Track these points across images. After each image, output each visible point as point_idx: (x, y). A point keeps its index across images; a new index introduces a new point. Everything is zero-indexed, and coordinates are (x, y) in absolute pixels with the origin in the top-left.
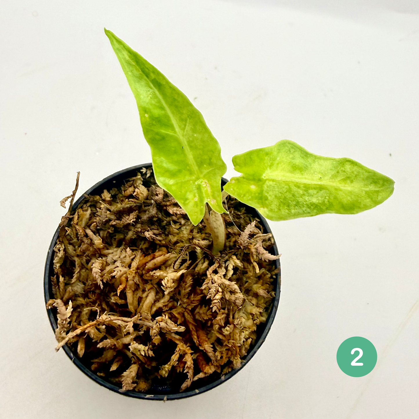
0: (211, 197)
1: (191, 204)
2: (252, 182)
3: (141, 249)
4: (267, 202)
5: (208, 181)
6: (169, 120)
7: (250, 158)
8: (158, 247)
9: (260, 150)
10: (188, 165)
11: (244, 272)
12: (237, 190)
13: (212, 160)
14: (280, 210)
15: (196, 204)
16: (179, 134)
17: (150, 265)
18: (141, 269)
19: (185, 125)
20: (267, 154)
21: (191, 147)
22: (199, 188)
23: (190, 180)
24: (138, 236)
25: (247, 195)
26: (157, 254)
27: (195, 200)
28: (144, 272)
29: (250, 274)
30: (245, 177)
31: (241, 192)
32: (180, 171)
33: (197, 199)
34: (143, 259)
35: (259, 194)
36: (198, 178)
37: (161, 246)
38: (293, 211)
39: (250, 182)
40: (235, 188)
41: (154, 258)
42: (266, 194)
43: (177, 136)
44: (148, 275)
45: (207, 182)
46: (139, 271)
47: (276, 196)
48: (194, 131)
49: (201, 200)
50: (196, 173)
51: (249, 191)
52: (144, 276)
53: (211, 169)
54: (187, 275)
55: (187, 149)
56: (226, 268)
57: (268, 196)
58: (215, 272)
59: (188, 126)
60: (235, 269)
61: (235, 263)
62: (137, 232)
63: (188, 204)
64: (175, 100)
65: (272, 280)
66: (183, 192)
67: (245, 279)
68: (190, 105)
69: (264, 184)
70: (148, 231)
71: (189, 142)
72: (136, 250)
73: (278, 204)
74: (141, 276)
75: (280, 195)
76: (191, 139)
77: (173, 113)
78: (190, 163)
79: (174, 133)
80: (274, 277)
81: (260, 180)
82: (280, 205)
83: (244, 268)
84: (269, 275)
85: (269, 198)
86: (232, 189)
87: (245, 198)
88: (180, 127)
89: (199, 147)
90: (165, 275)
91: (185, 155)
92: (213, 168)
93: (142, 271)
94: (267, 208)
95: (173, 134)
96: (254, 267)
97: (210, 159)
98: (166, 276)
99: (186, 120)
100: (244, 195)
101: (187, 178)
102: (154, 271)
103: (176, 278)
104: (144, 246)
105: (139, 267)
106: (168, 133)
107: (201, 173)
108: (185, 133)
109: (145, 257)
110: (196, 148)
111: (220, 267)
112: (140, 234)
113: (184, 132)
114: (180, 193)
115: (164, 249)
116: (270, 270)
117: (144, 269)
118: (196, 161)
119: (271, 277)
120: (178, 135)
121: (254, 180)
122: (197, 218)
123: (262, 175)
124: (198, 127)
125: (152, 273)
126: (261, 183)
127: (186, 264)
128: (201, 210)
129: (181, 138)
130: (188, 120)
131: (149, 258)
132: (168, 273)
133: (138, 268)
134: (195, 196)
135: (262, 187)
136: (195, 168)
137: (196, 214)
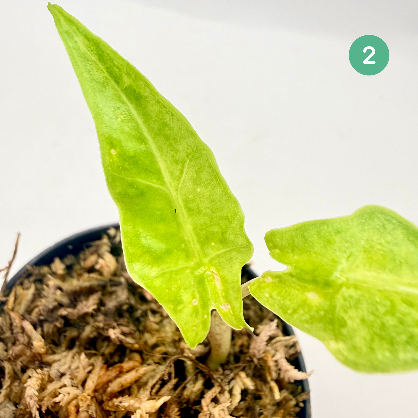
0: (222, 300)
1: (187, 311)
2: (310, 286)
3: (103, 355)
4: (344, 331)
5: (218, 270)
6: (153, 161)
7: (304, 237)
8: (128, 352)
9: (324, 223)
10: (183, 241)
11: (257, 397)
12: (279, 298)
13: (227, 236)
14: (372, 349)
15: (196, 311)
16: (170, 188)
17: (114, 387)
18: (101, 391)
19: (182, 172)
20: (338, 232)
21: (189, 210)
22: (201, 281)
23: (186, 268)
24: (99, 334)
25: (301, 312)
26: (127, 365)
27: (194, 304)
28: (105, 398)
29: (266, 400)
30: (294, 273)
31: (288, 303)
32: (168, 252)
33: (196, 302)
34: (104, 375)
35: (326, 312)
36: (199, 265)
37: (133, 351)
38: (402, 356)
39: (306, 285)
40: (274, 294)
41: (121, 373)
42: (342, 314)
43: (166, 190)
44: (110, 404)
45: (214, 271)
46: (97, 394)
47: (363, 320)
48: (196, 182)
49: (204, 304)
50: (197, 255)
51: (304, 304)
52: (106, 403)
53: (223, 250)
54: (171, 404)
55: (182, 213)
56: (231, 392)
57: (346, 317)
58: (215, 400)
59: (187, 172)
60: (244, 392)
61: (244, 384)
62: (98, 328)
63: (180, 311)
64: (165, 125)
65: (297, 409)
66: (173, 289)
67: (258, 409)
68: (193, 134)
69: (337, 292)
70: (114, 328)
71: (186, 202)
72: (95, 355)
73: (368, 338)
74: (100, 403)
75: (372, 318)
76: (191, 196)
77: (160, 149)
78: (186, 238)
79: (161, 184)
80: (302, 405)
81: (327, 284)
82: (372, 340)
83: (257, 390)
84: (293, 402)
85: (349, 322)
86: (267, 295)
87: (296, 316)
88: (172, 174)
89: (204, 211)
90: (137, 405)
91: (179, 226)
92: (228, 249)
93: (101, 395)
94: (344, 342)
95: (161, 187)
96: (271, 390)
97: (223, 233)
98: (139, 408)
99: (183, 163)
100: (295, 311)
101: (182, 264)
102: (120, 399)
103: (154, 411)
104: (107, 350)
105: (98, 388)
106: (151, 184)
107: (205, 255)
108: (180, 186)
109: (107, 369)
110: (199, 212)
111: (221, 392)
112: (101, 331)
113: (179, 184)
114: (167, 290)
115: (137, 357)
116: (294, 393)
117: (105, 391)
118: (197, 235)
119: (297, 405)
120: (168, 188)
121: (314, 281)
122: (197, 335)
123: (331, 273)
124: (204, 176)
125: (116, 401)
126: (331, 291)
127: (170, 385)
128: (204, 323)
129: (174, 193)
130: (188, 162)
131: (113, 373)
132: (141, 403)
133: (95, 391)
134: (194, 297)
135: (332, 298)
136: (196, 247)
137: (195, 328)
